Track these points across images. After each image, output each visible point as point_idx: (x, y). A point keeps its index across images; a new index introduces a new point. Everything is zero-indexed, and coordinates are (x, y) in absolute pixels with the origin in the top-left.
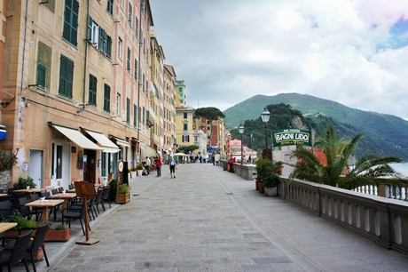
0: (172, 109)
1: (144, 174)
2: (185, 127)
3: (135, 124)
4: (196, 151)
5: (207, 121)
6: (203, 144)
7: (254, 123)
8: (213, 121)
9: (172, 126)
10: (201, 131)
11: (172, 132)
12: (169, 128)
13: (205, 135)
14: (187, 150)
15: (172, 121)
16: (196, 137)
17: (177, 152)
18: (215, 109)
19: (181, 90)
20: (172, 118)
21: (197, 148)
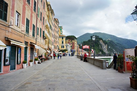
0: (57, 35)
1: (39, 63)
2: (63, 43)
3: (33, 35)
4: (67, 52)
5: (70, 40)
6: (69, 49)
7: (86, 42)
8: (73, 41)
9: (57, 42)
10: (68, 44)
11: (57, 44)
12: (56, 42)
13: (70, 46)
14: (63, 51)
15: (57, 40)
16: (67, 46)
17: (59, 52)
18: (74, 36)
19: (61, 29)
20: (57, 39)
21: (67, 50)
